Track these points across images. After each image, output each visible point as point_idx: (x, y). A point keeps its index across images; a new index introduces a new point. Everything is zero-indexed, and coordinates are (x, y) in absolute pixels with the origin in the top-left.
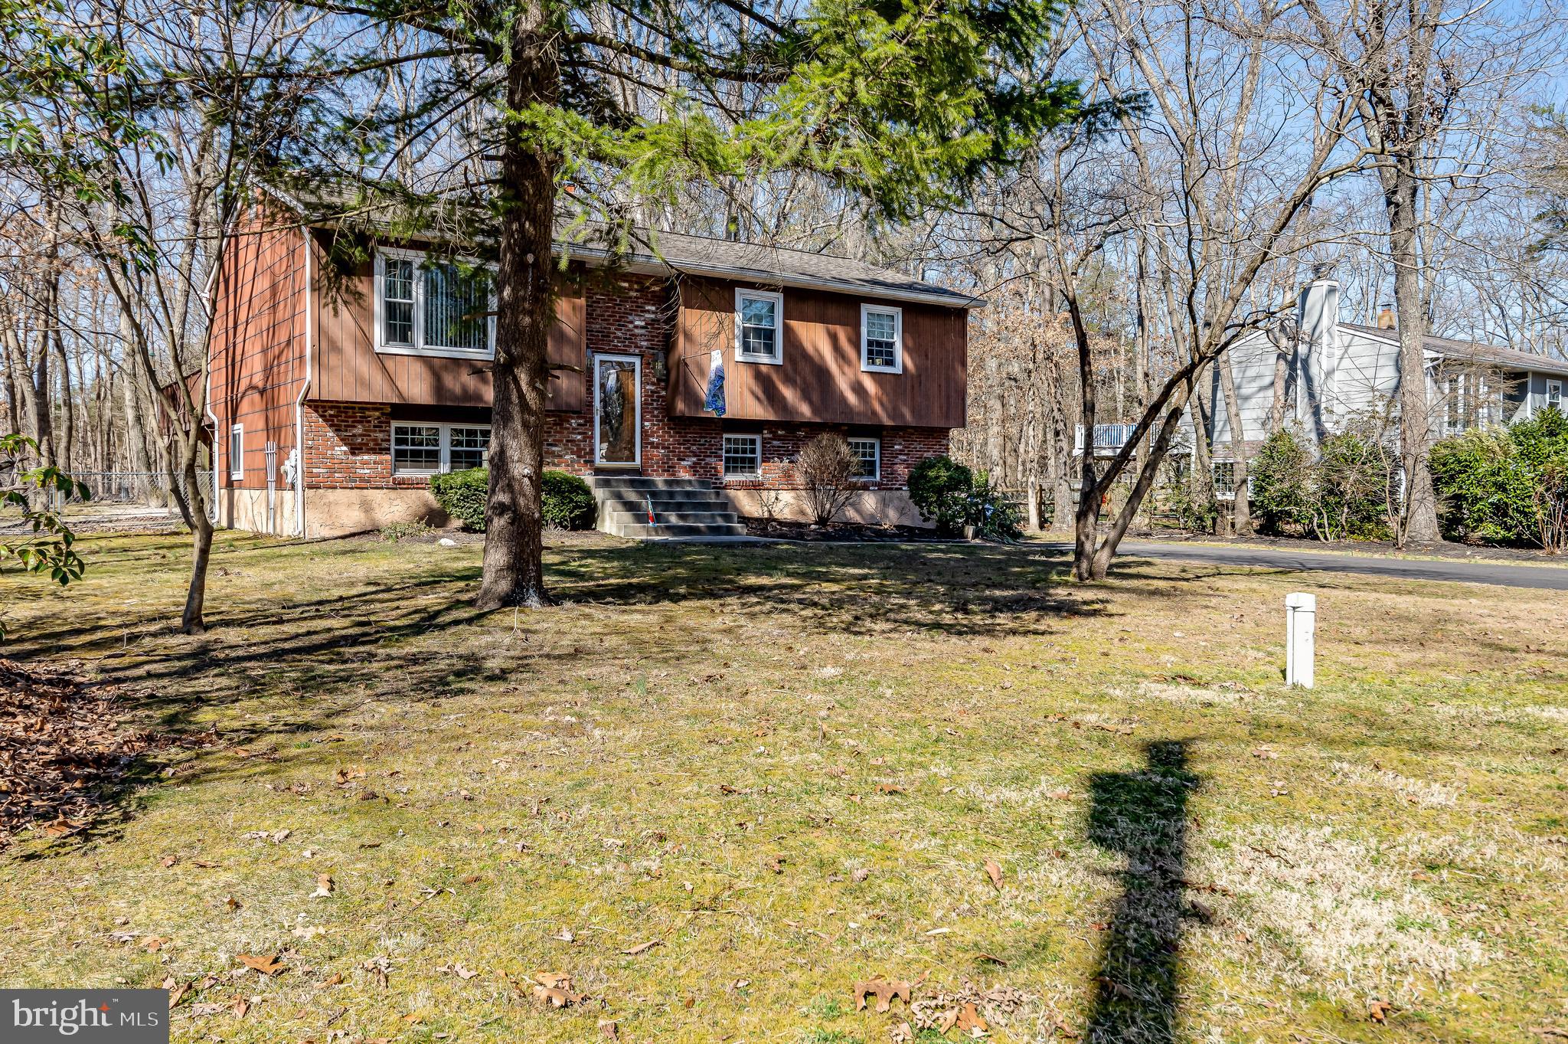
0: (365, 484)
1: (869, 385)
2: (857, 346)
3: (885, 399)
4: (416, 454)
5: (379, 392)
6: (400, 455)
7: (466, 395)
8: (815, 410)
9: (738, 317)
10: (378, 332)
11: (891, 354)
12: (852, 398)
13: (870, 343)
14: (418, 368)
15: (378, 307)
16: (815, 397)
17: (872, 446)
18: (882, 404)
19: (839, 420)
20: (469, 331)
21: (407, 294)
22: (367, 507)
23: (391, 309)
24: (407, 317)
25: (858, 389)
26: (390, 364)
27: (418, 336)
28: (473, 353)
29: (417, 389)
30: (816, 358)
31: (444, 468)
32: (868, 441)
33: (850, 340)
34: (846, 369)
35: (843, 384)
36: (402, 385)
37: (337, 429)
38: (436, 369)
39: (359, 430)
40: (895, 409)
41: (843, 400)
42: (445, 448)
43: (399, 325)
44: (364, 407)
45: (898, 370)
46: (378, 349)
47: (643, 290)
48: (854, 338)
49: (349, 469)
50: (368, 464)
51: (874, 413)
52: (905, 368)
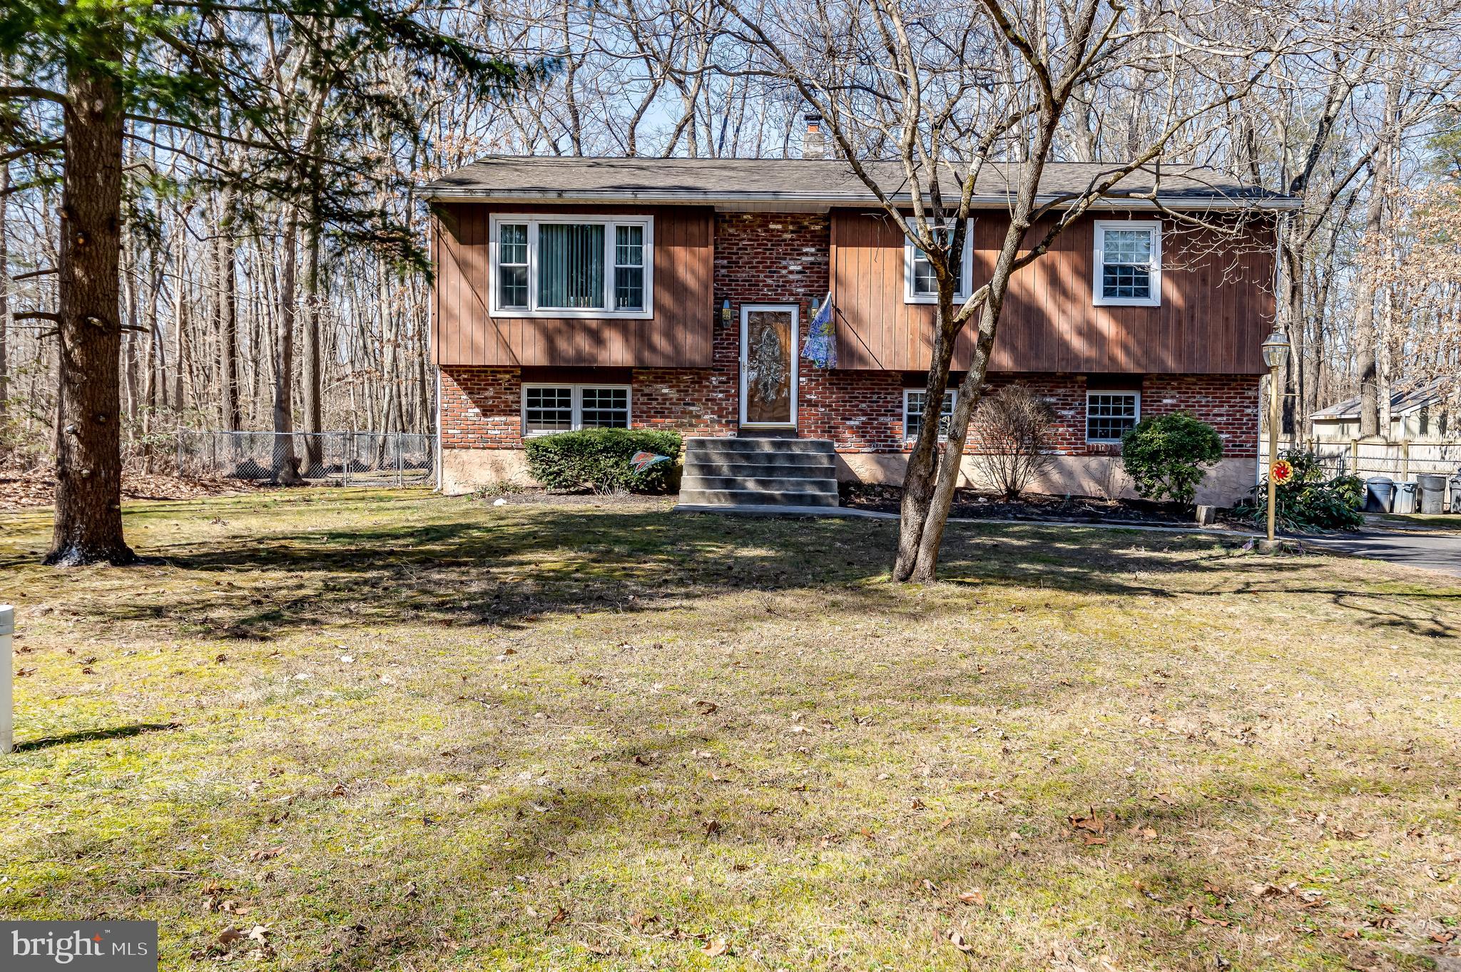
0: (496, 444)
1: (1106, 325)
2: (1087, 278)
3: (1131, 342)
4: (549, 415)
5: (494, 356)
6: (533, 417)
7: (579, 355)
8: (1016, 360)
9: (908, 252)
10: (493, 297)
11: (1146, 281)
12: (1077, 343)
13: (1108, 269)
14: (530, 331)
15: (493, 278)
16: (1020, 343)
17: (1129, 400)
18: (1125, 347)
19: (1059, 368)
20: (584, 289)
21: (522, 257)
22: (498, 468)
23: (506, 275)
24: (523, 282)
25: (1090, 333)
26: (504, 329)
27: (533, 301)
28: (586, 313)
29: (532, 353)
30: (1025, 298)
31: (577, 428)
32: (1123, 393)
33: (1077, 271)
34: (1069, 306)
35: (1063, 324)
36: (517, 351)
37: (470, 393)
38: (549, 333)
39: (490, 392)
40: (1147, 353)
41: (1064, 345)
42: (577, 409)
43: (513, 290)
44: (496, 370)
45: (1154, 300)
46: (492, 313)
47: (800, 229)
48: (1082, 267)
49: (481, 430)
50: (497, 425)
51: (1113, 359)
52: (1165, 301)
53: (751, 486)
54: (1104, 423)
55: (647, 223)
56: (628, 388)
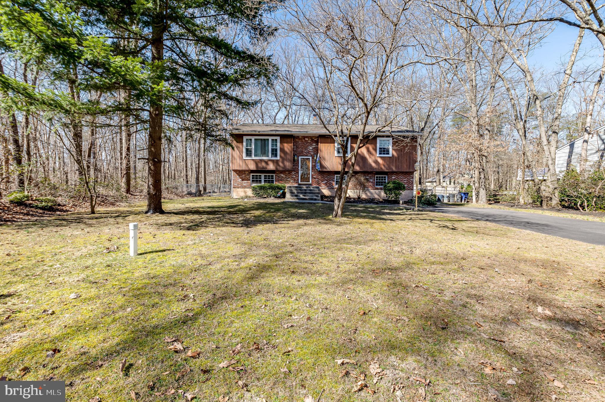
0: (245, 187)
1: (380, 161)
2: (376, 150)
3: (385, 164)
4: (257, 181)
5: (244, 168)
6: (253, 181)
7: (263, 168)
8: (361, 168)
9: (336, 144)
10: (244, 154)
11: (388, 151)
12: (373, 165)
13: (380, 148)
14: (252, 162)
15: (244, 150)
16: (361, 164)
17: (385, 177)
18: (384, 166)
19: (369, 170)
20: (264, 152)
21: (251, 146)
22: (245, 192)
23: (247, 150)
24: (251, 151)
25: (376, 162)
26: (247, 162)
27: (253, 156)
28: (265, 158)
29: (252, 167)
30: (362, 155)
31: (263, 183)
32: (383, 176)
33: (373, 149)
34: (371, 156)
35: (370, 161)
36: (249, 166)
37: (239, 176)
38: (256, 162)
39: (244, 176)
40: (389, 166)
41: (371, 165)
42: (263, 179)
43: (249, 153)
44: (245, 171)
45: (390, 155)
46: (244, 158)
47: (312, 140)
48: (375, 148)
49: (241, 184)
50: (245, 183)
51: (381, 168)
52: (393, 155)
53: (301, 196)
54: (379, 182)
55: (278, 138)
56: (274, 175)
